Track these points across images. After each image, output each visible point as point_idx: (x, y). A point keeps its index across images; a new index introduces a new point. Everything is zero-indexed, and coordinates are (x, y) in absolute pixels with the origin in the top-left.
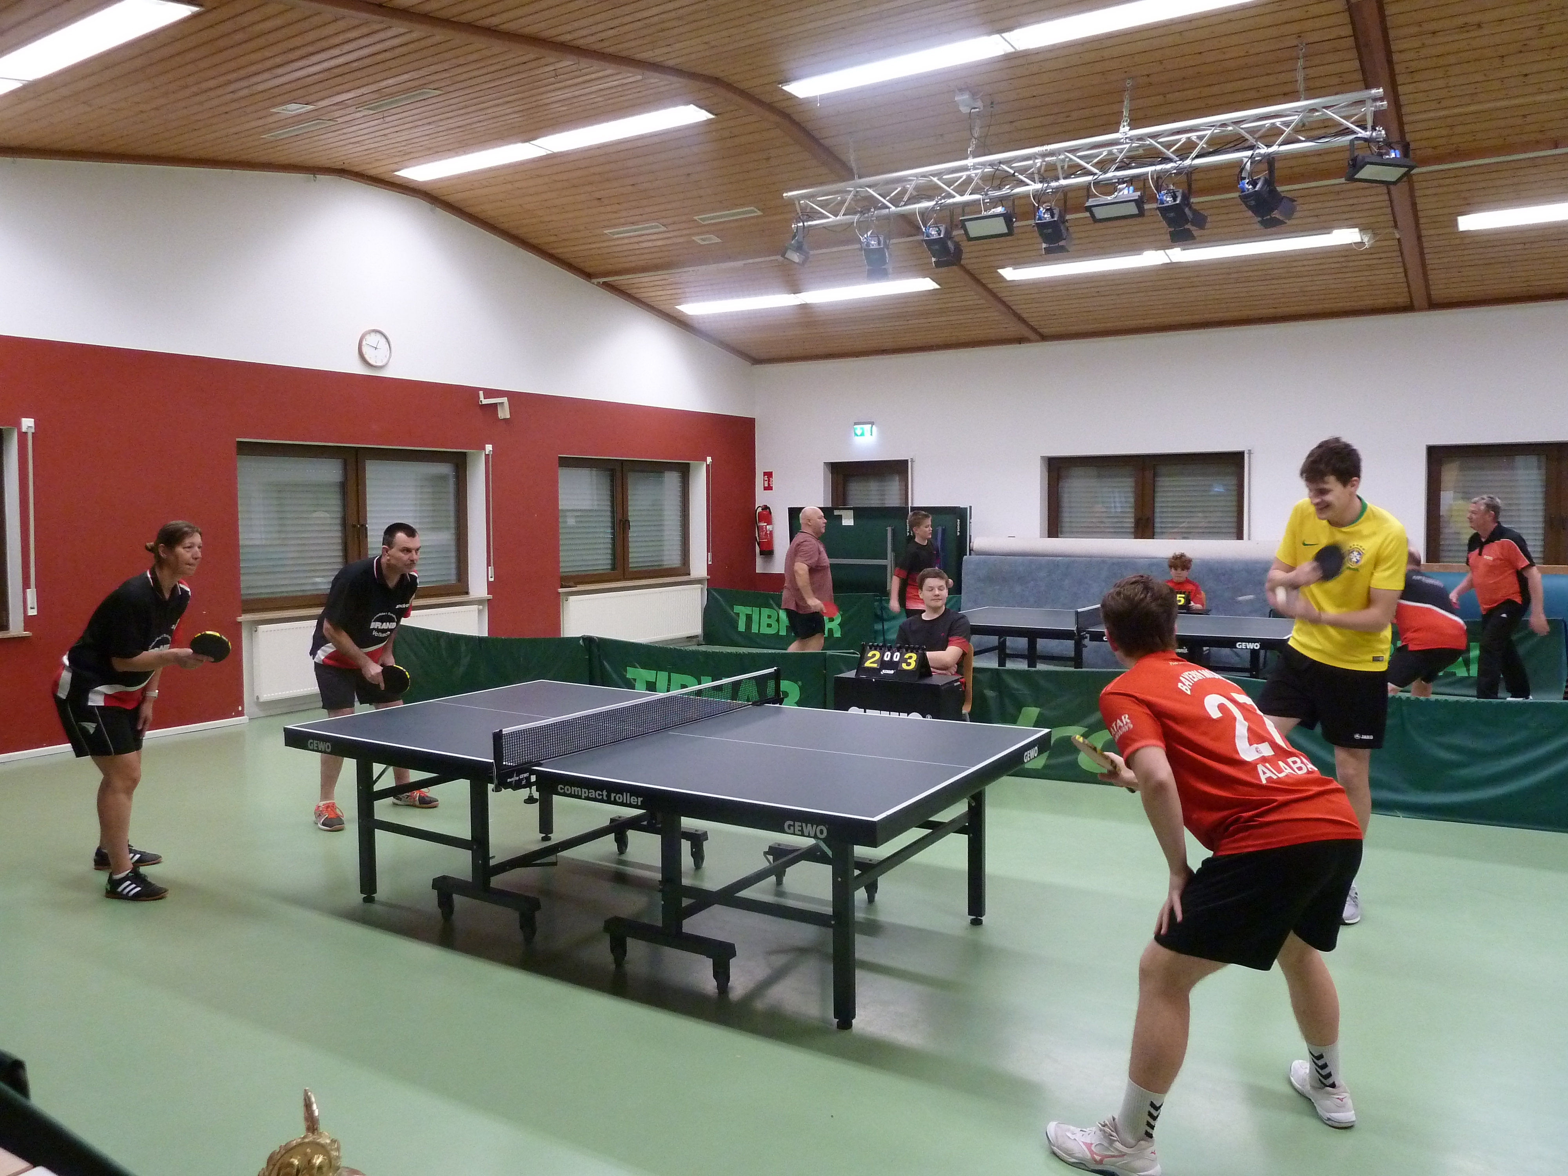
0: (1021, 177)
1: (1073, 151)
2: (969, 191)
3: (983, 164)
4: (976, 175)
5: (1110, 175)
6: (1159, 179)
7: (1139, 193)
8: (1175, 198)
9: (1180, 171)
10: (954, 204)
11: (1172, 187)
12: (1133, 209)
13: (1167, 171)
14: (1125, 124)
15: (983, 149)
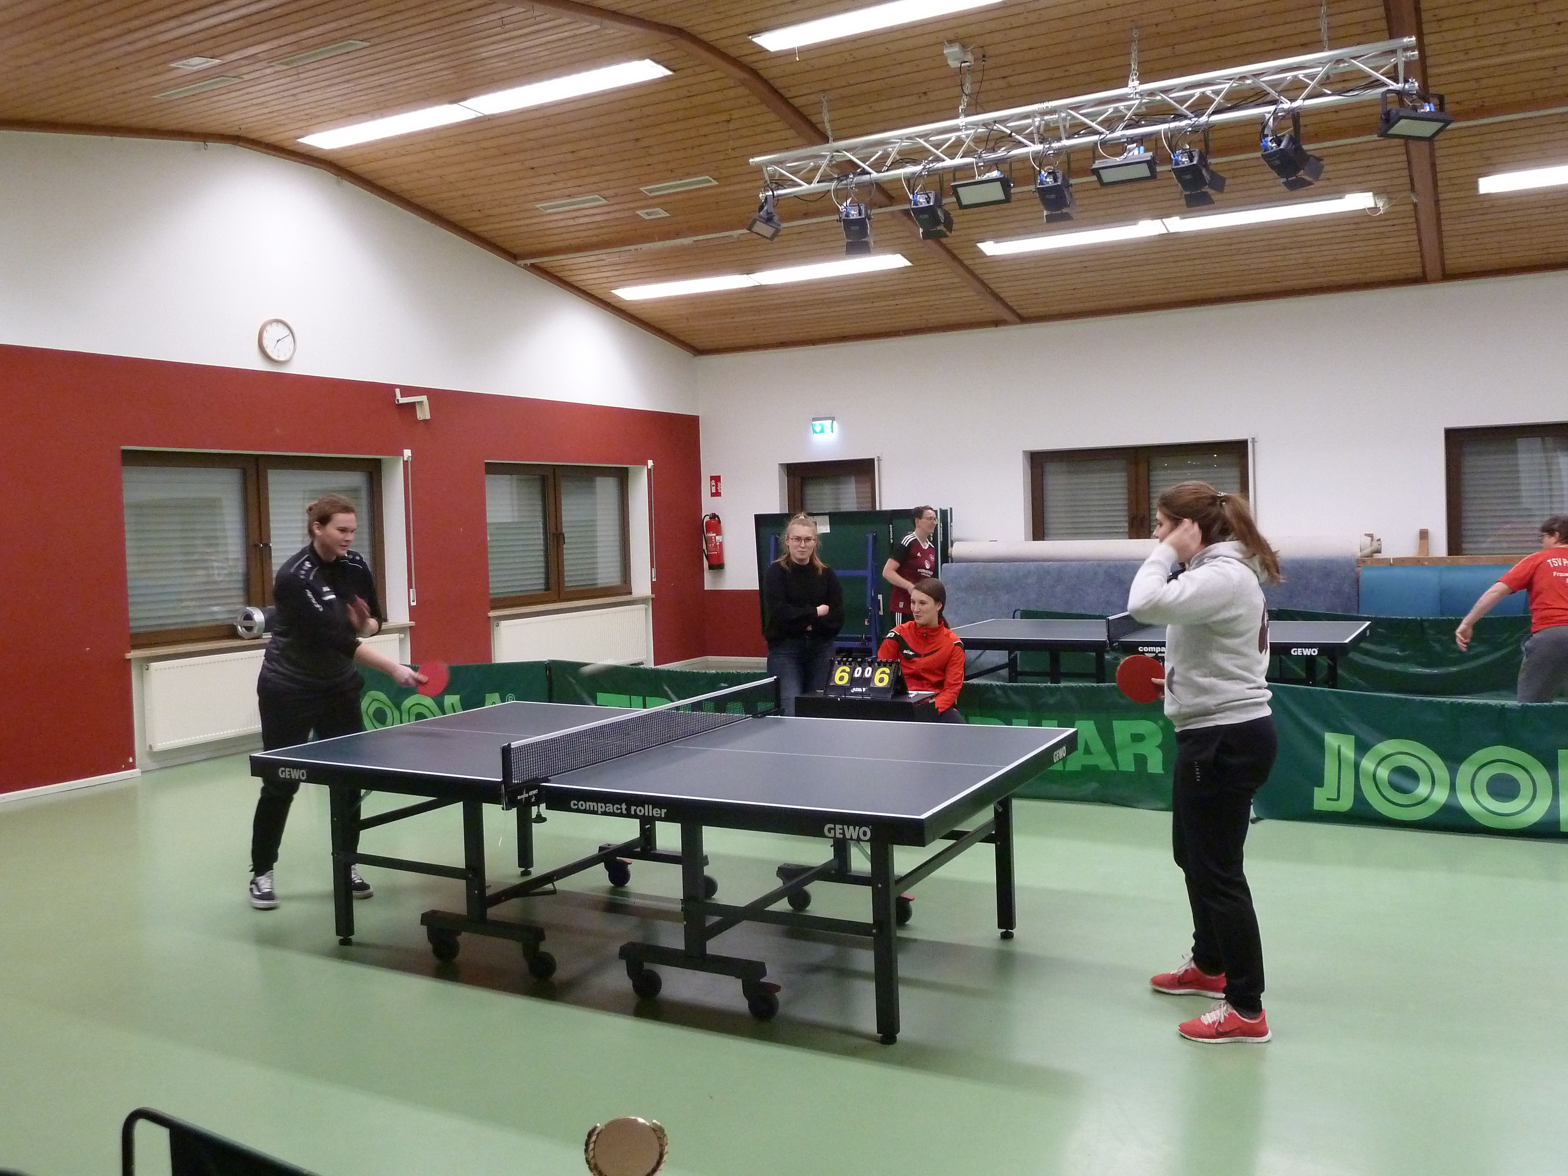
0: (1018, 137)
1: (1076, 108)
2: (960, 153)
3: (975, 124)
4: (968, 136)
5: (1118, 134)
6: (1174, 139)
7: (1151, 154)
8: (1191, 159)
9: (1196, 129)
10: (944, 168)
11: (1188, 147)
12: (1144, 171)
13: (1179, 130)
14: (1135, 77)
15: (976, 107)
